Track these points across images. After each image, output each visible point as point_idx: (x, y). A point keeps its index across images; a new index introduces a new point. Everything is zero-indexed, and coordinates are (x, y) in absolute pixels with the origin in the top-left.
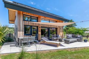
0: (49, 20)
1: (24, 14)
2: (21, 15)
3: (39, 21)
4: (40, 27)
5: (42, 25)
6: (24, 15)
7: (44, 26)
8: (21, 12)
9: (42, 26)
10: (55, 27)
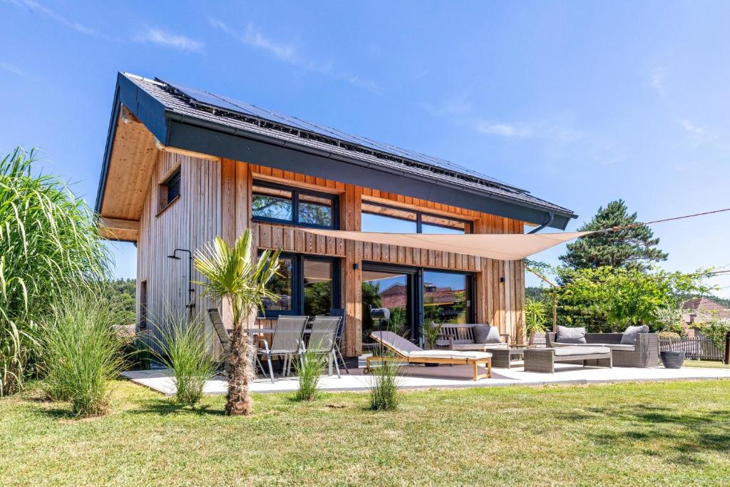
0: (419, 213)
1: (255, 175)
2: (241, 183)
3: (346, 220)
4: (355, 266)
5: (368, 250)
6: (257, 182)
7: (385, 258)
8: (242, 166)
9: (369, 258)
10: (463, 265)
